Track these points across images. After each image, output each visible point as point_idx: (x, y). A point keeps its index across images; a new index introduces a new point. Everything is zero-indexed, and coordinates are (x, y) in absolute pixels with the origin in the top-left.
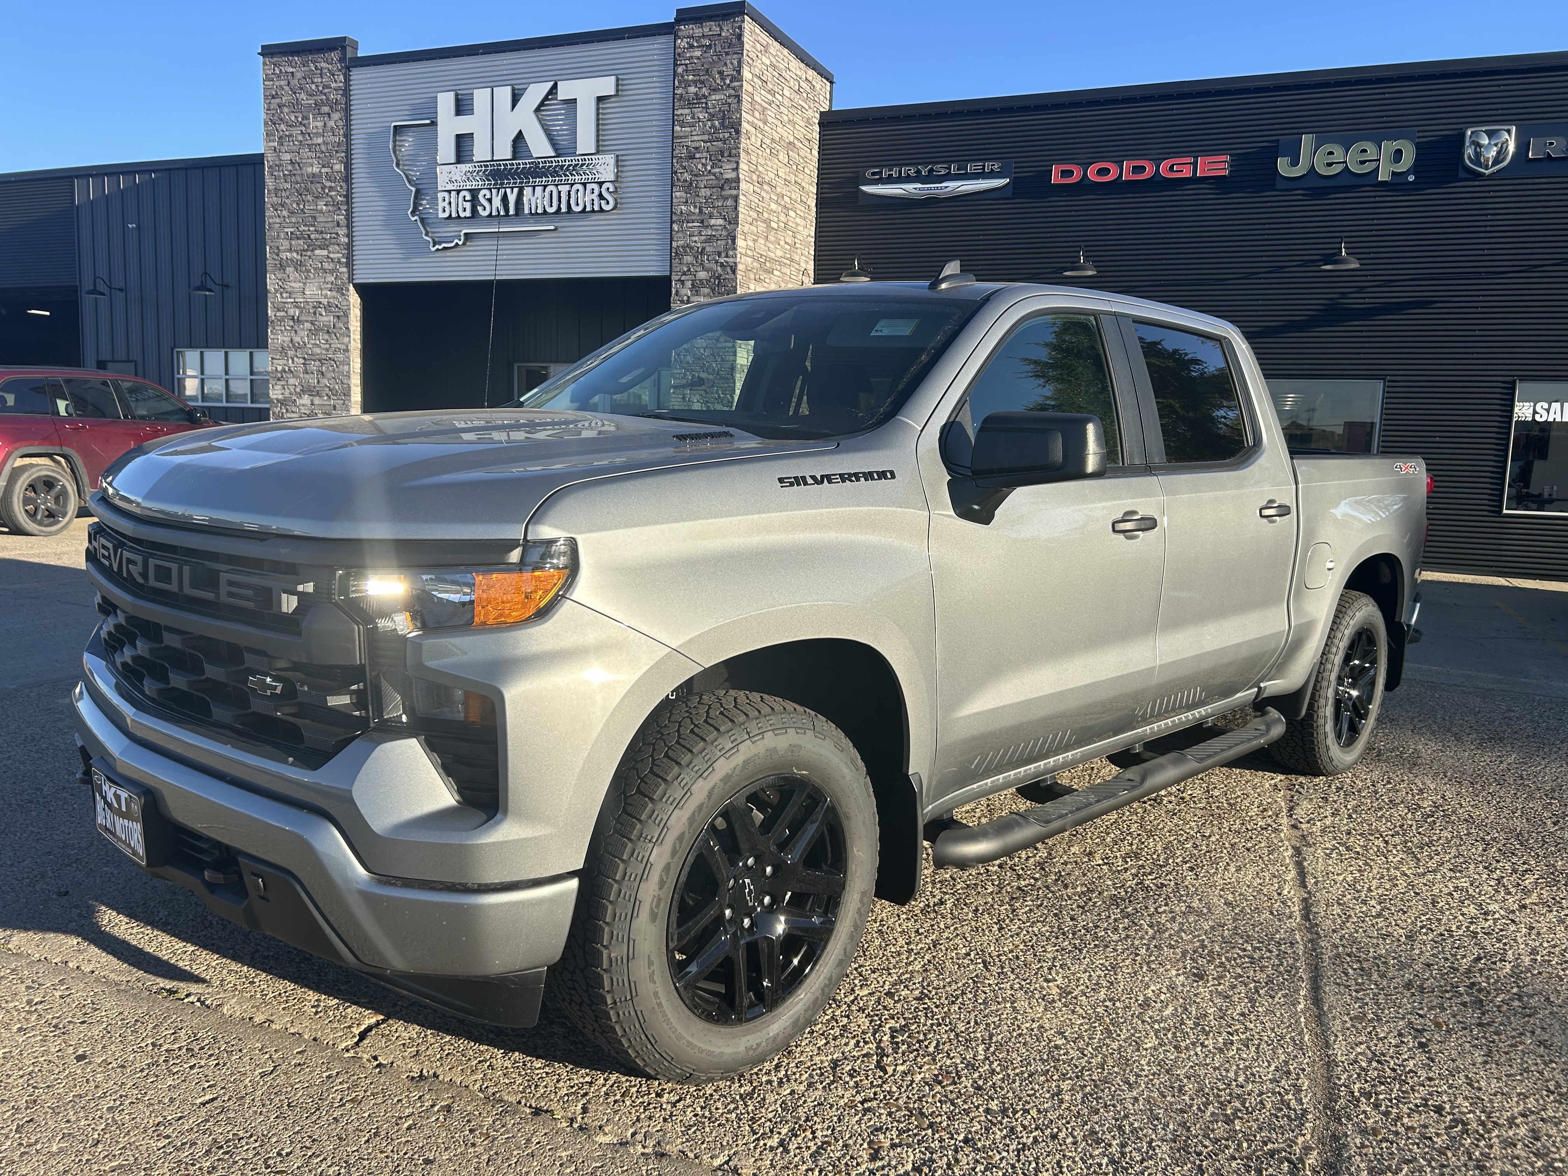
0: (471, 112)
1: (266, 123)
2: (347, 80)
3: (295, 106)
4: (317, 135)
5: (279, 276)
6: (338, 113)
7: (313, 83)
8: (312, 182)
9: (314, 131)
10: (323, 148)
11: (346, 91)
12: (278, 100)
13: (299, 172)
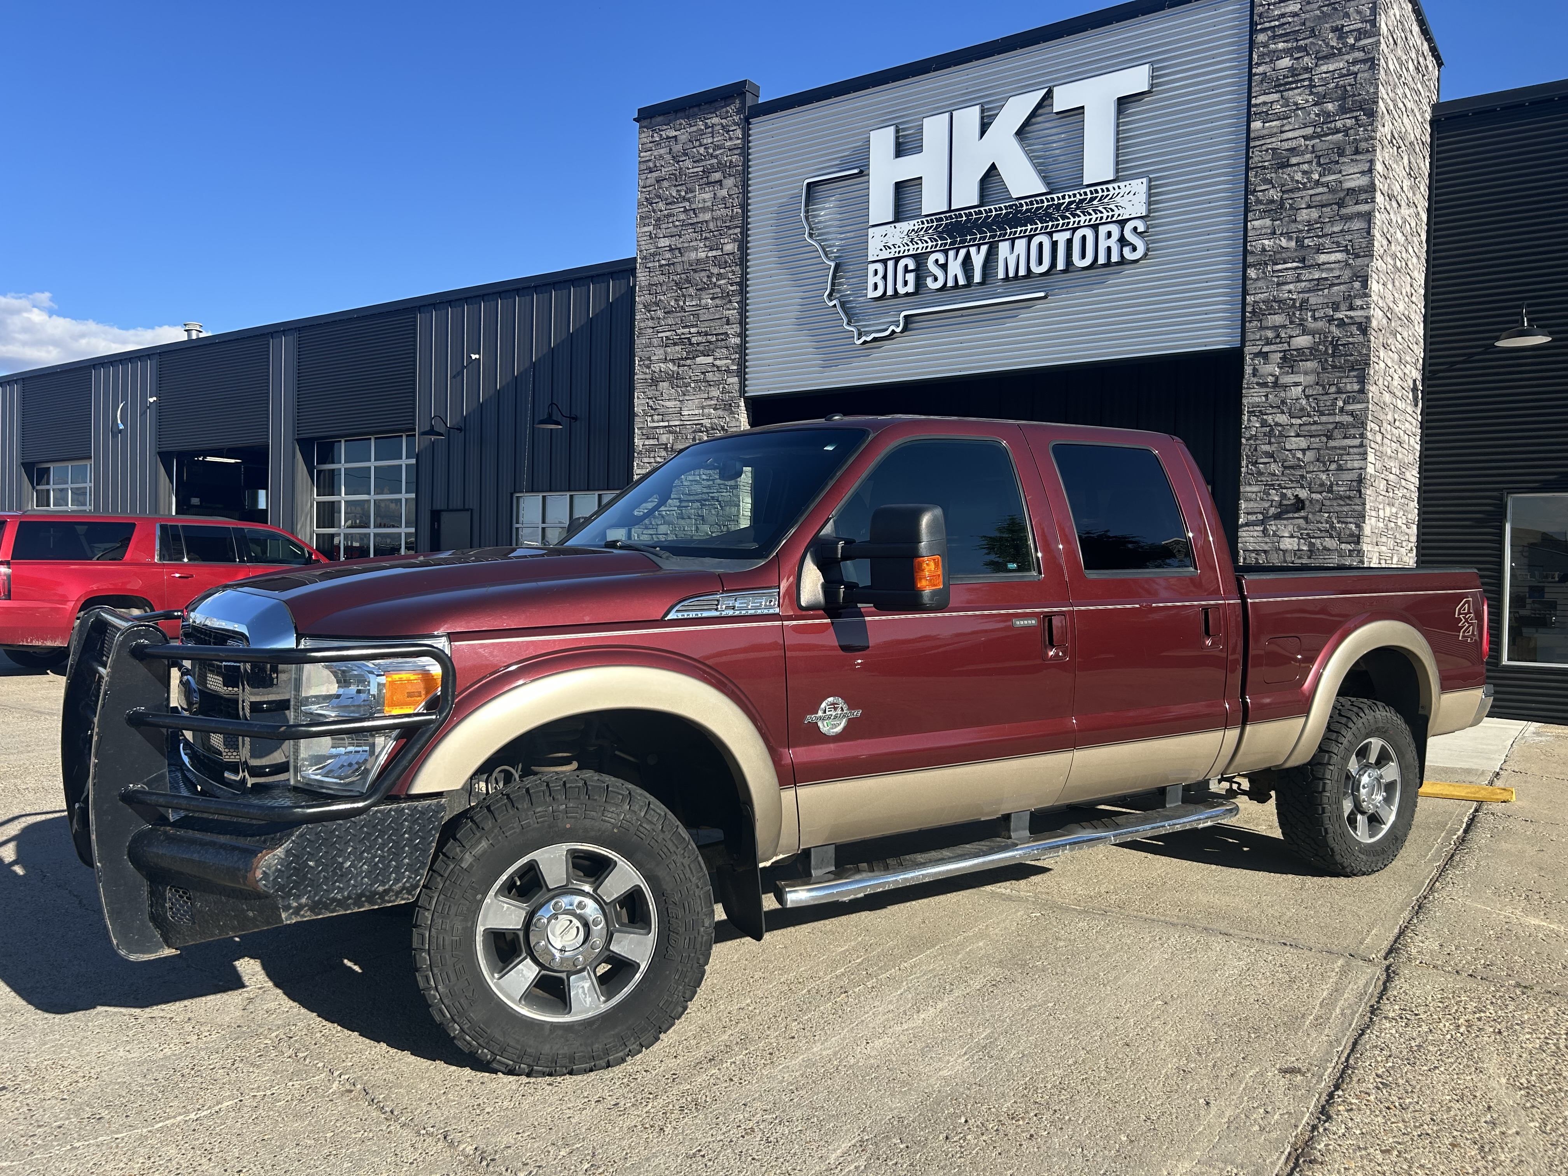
0: (919, 149)
1: (640, 204)
2: (746, 136)
3: (676, 178)
4: (704, 209)
5: (650, 394)
6: (732, 179)
7: (701, 145)
8: (695, 271)
9: (700, 206)
10: (712, 226)
11: (745, 151)
12: (655, 175)
13: (679, 259)
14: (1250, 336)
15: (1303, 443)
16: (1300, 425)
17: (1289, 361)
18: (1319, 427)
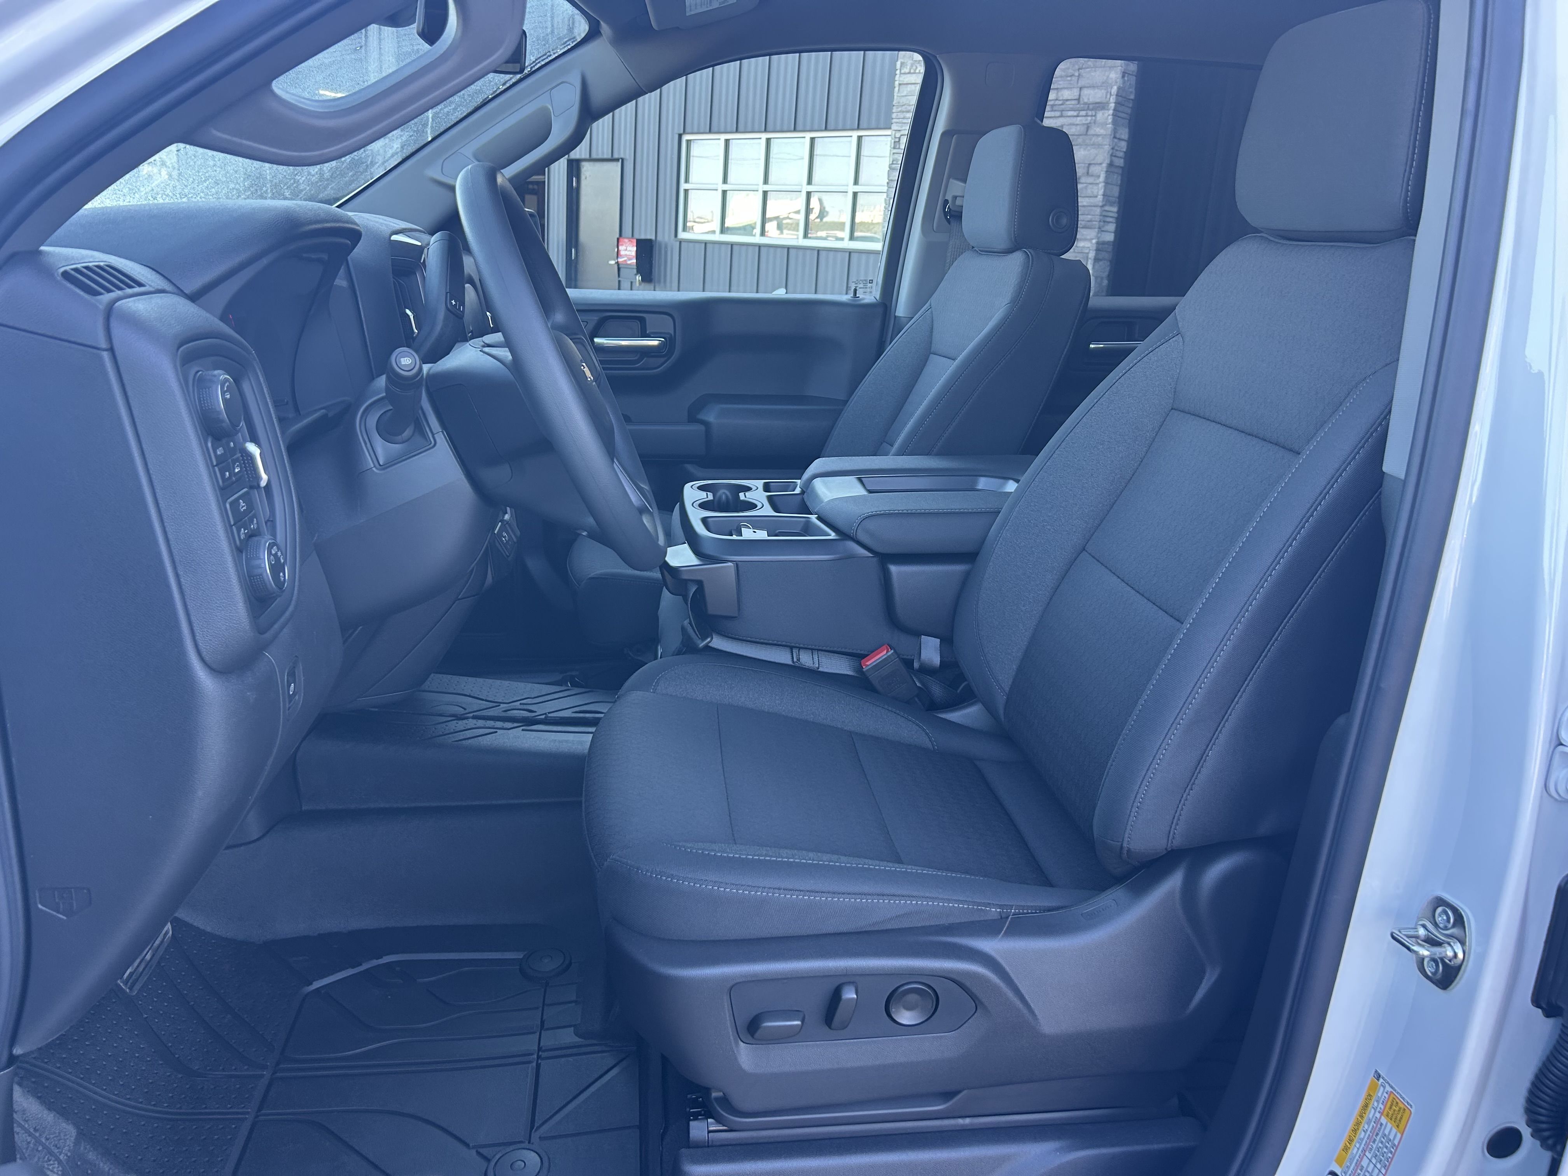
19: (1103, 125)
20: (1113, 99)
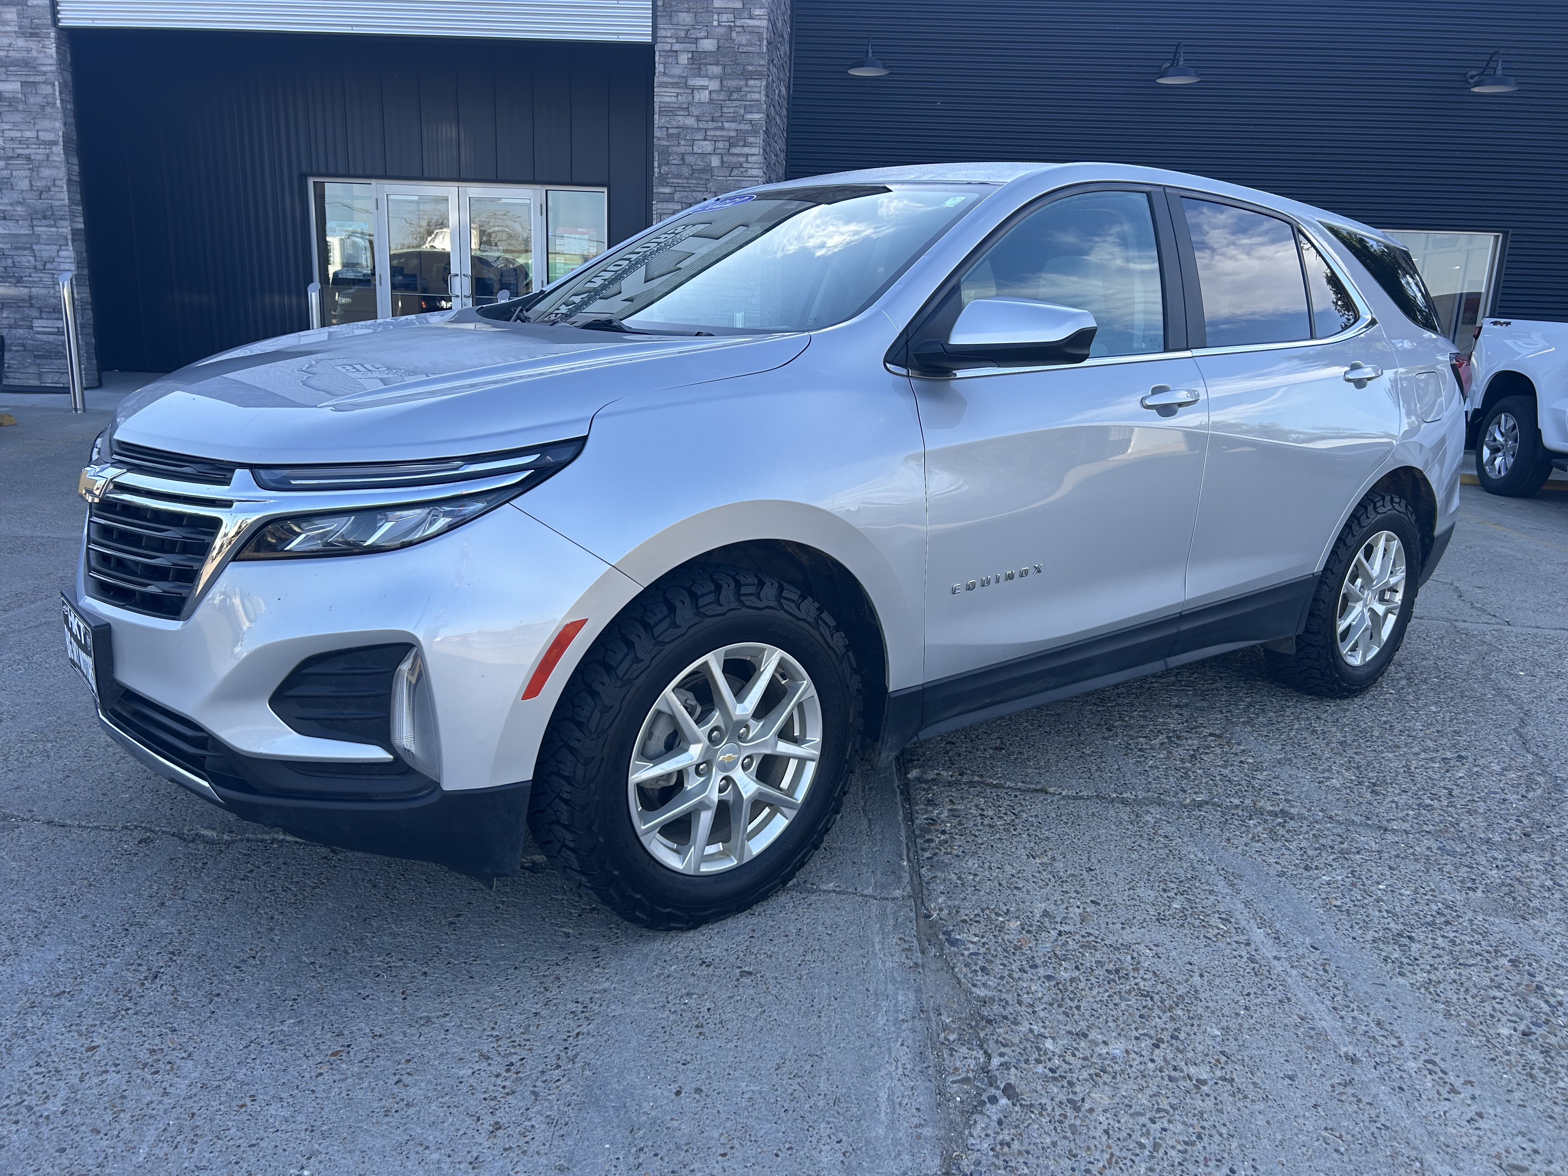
14: (661, 33)
15: (708, 147)
16: (706, 130)
17: (698, 61)
18: (724, 133)
19: (58, 155)
20: (61, 139)
